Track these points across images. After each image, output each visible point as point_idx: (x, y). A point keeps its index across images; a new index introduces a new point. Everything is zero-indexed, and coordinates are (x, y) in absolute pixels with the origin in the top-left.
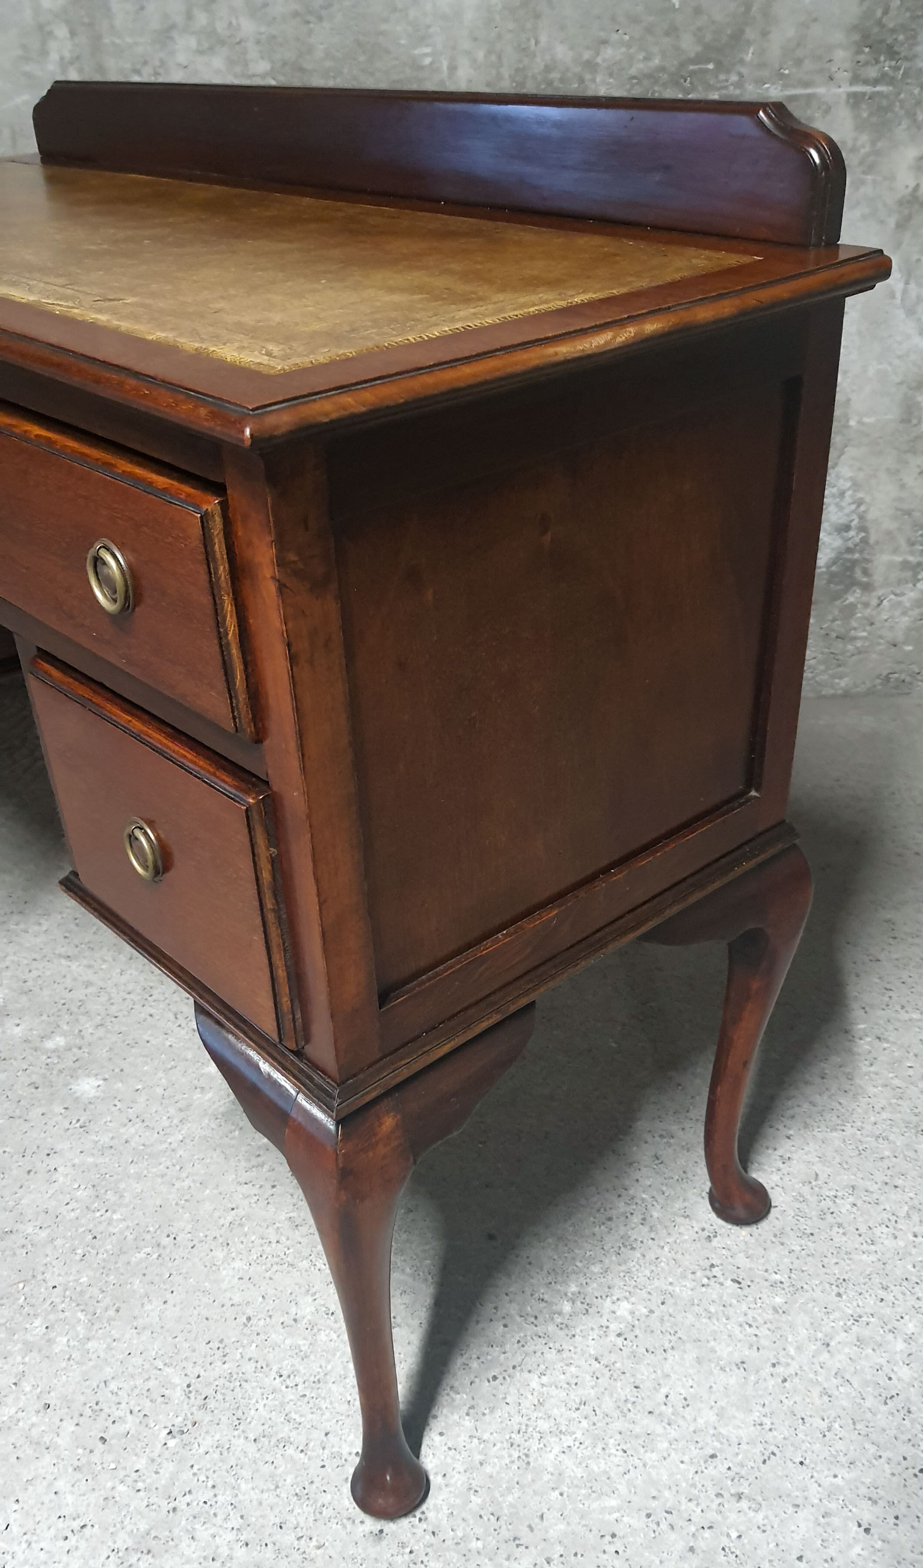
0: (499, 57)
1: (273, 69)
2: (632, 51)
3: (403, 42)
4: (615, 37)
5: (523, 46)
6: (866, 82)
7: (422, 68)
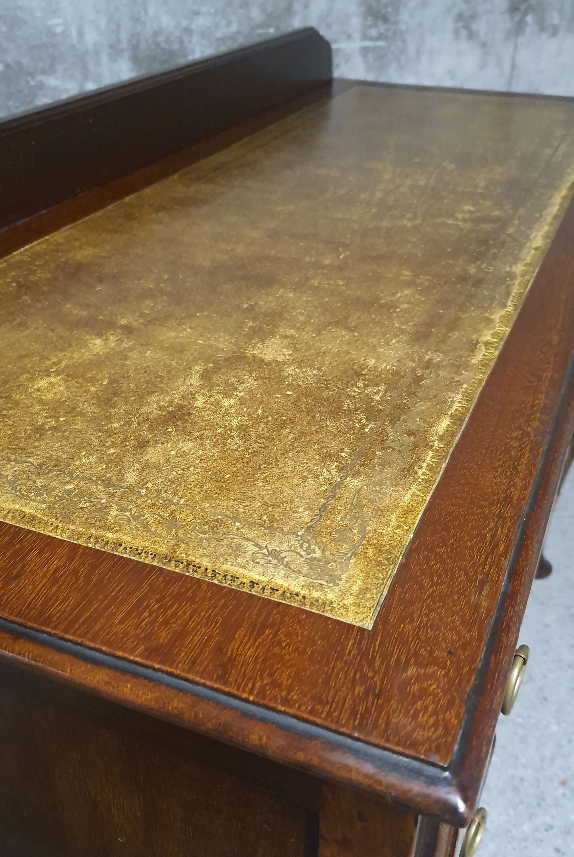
3: (38, 14)
5: (136, 17)
6: (371, 39)
7: (54, 35)
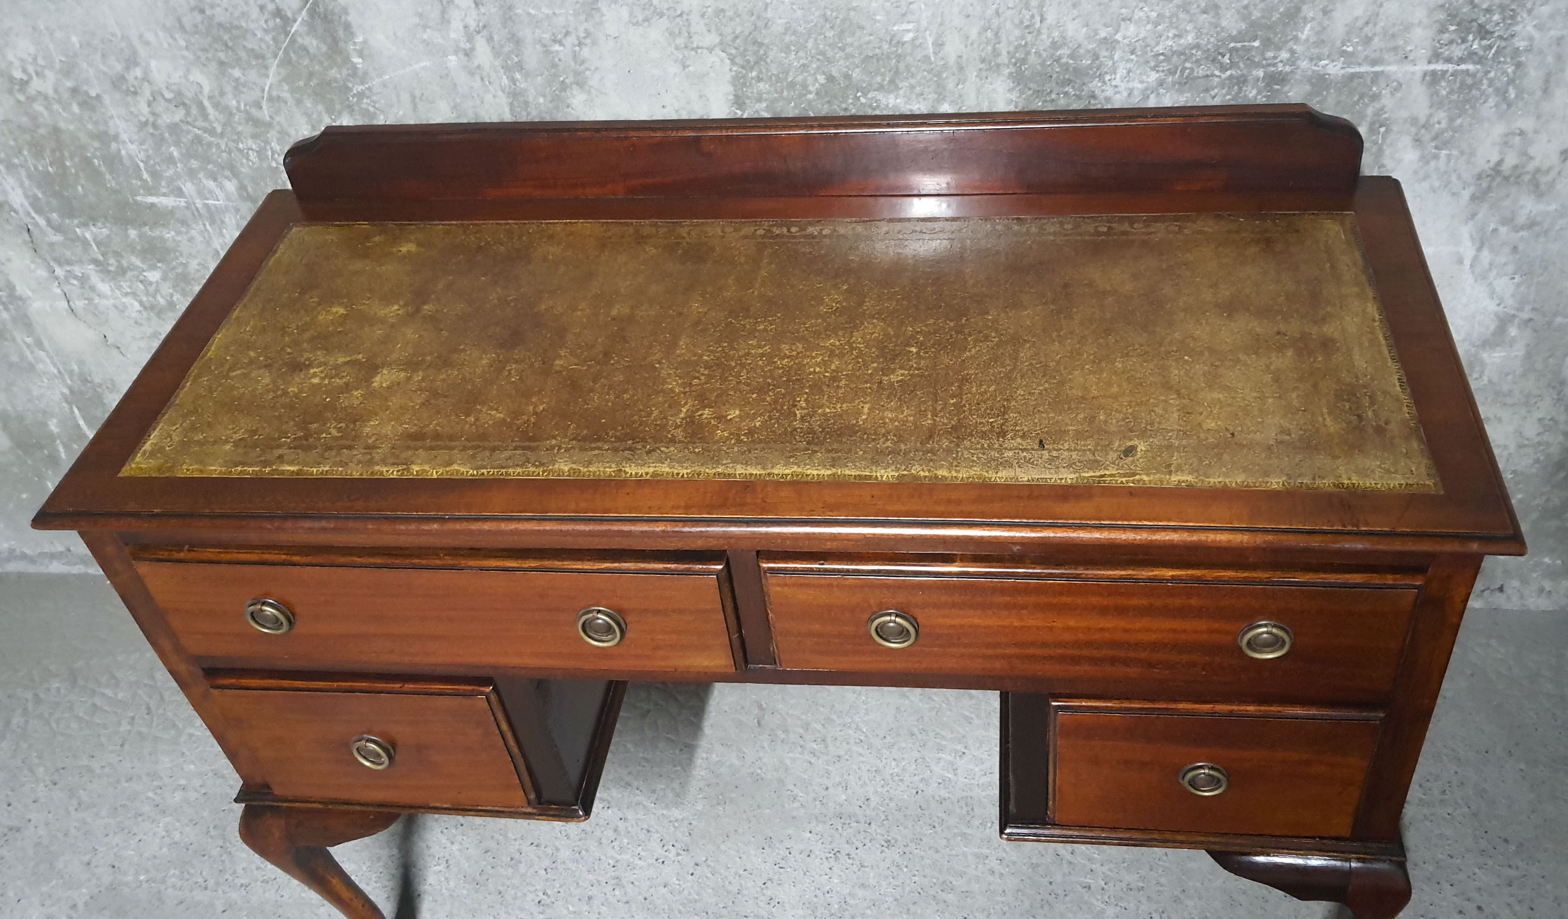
0: (996, 34)
1: (721, 43)
2: (1160, 27)
3: (878, 18)
4: (1138, 14)
5: (1026, 23)
6: (1449, 60)
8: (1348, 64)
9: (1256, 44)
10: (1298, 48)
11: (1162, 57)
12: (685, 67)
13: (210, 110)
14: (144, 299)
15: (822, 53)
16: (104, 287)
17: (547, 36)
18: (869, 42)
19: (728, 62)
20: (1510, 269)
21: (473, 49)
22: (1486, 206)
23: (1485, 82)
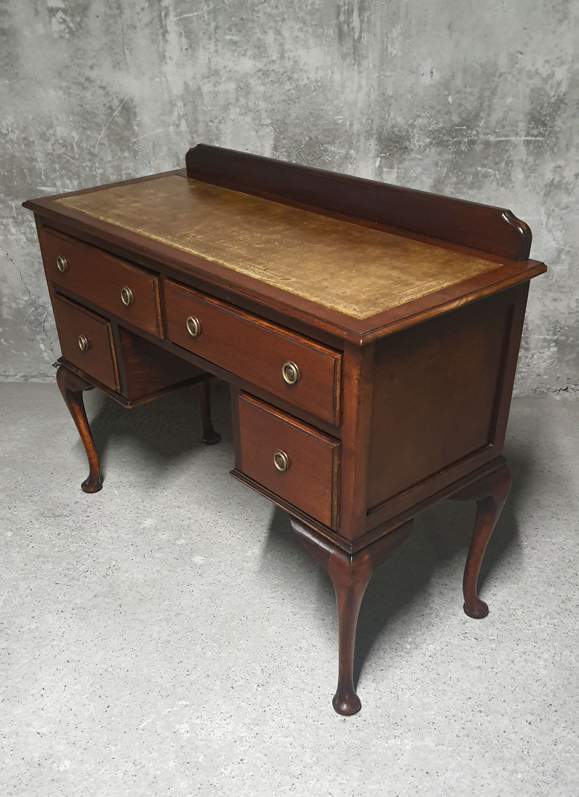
0: (372, 121)
1: (272, 123)
2: (430, 120)
3: (330, 113)
4: (423, 114)
5: (383, 117)
6: (533, 136)
7: (337, 124)
8: (497, 137)
9: (464, 128)
10: (479, 130)
11: (431, 132)
12: (257, 133)
13: (76, 148)
14: (29, 236)
15: (308, 128)
16: (13, 230)
17: (208, 119)
18: (326, 123)
19: (273, 131)
20: (560, 227)
21: (180, 124)
22: (549, 198)
23: (546, 145)
